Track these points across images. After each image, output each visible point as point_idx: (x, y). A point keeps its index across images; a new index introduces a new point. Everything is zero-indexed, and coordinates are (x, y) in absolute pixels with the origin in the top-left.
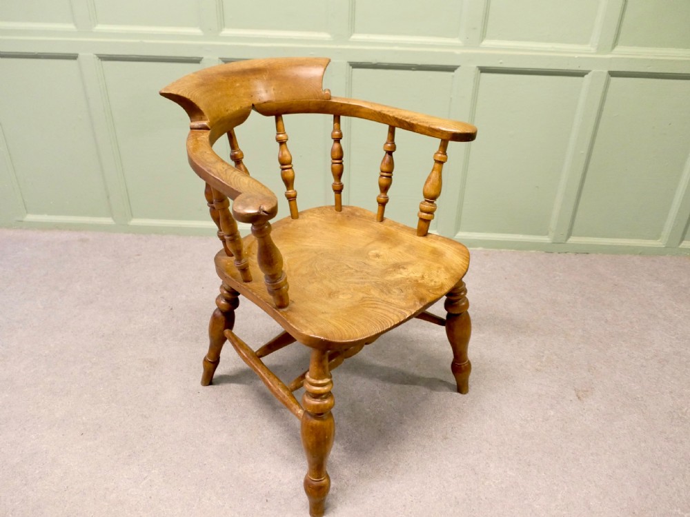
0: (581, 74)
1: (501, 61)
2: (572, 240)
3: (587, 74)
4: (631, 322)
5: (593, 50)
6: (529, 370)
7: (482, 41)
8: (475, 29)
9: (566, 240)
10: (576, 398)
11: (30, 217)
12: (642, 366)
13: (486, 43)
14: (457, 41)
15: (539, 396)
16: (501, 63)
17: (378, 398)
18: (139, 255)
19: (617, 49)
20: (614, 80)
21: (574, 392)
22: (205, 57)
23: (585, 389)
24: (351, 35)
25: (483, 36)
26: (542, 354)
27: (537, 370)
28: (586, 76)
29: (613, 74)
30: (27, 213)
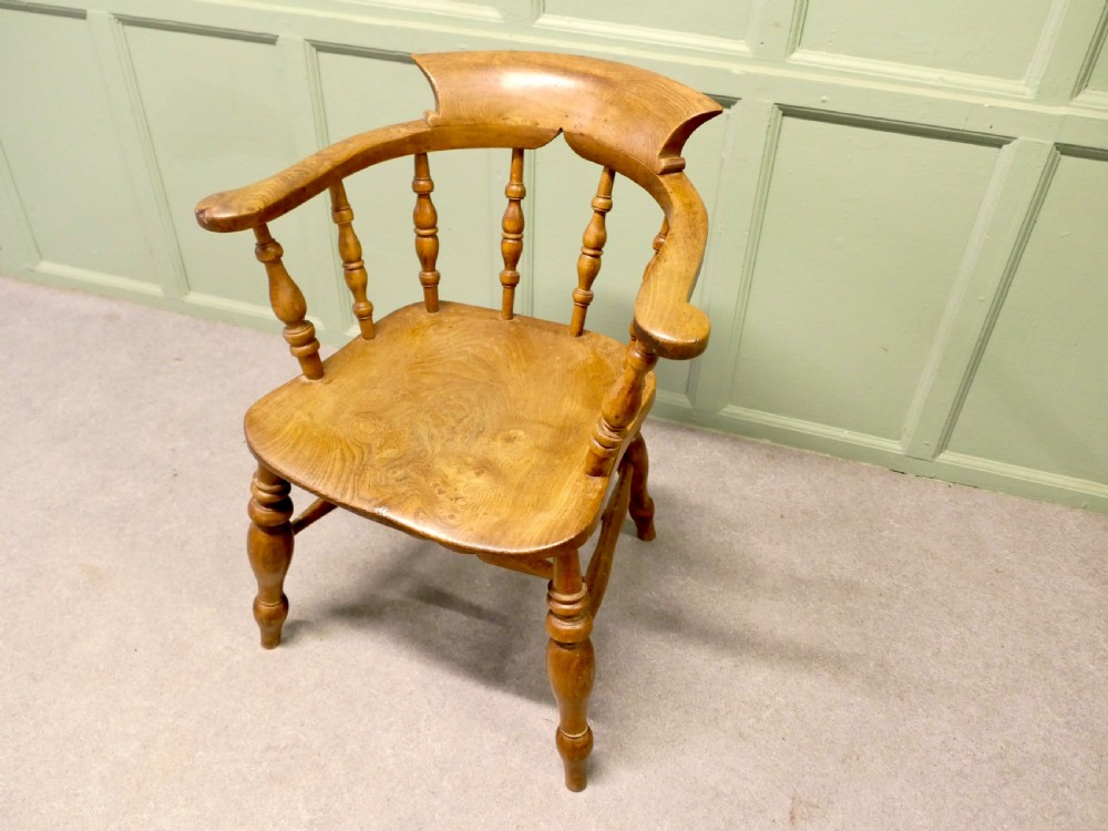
0: (997, 142)
1: (824, 98)
2: (947, 457)
3: (1008, 143)
4: (987, 666)
5: (1030, 93)
6: (725, 732)
7: (793, 51)
8: (777, 25)
9: (935, 456)
10: (788, 817)
11: (46, 267)
12: (960, 773)
13: (800, 56)
14: (740, 47)
15: (717, 795)
16: (824, 101)
17: (418, 731)
18: (178, 360)
19: (1086, 96)
20: (1067, 161)
21: (790, 801)
22: (283, 35)
23: (815, 801)
24: (538, 17)
25: (796, 43)
26: (768, 702)
27: (741, 735)
28: (1005, 147)
29: (1065, 149)
30: (41, 258)
